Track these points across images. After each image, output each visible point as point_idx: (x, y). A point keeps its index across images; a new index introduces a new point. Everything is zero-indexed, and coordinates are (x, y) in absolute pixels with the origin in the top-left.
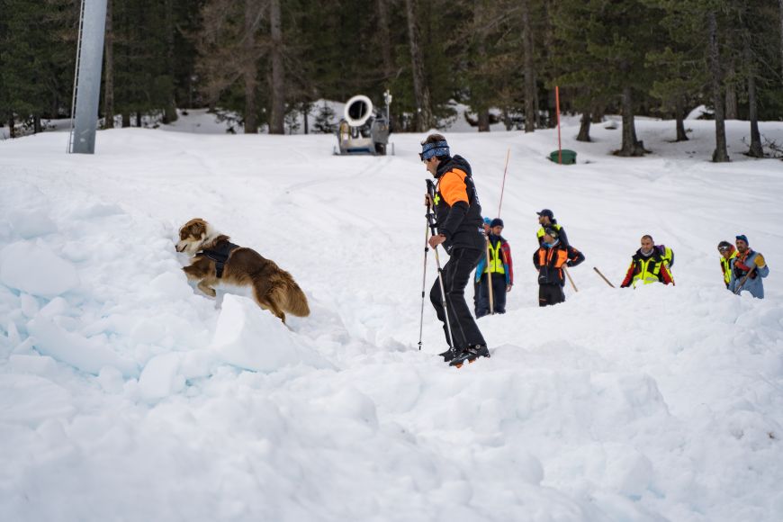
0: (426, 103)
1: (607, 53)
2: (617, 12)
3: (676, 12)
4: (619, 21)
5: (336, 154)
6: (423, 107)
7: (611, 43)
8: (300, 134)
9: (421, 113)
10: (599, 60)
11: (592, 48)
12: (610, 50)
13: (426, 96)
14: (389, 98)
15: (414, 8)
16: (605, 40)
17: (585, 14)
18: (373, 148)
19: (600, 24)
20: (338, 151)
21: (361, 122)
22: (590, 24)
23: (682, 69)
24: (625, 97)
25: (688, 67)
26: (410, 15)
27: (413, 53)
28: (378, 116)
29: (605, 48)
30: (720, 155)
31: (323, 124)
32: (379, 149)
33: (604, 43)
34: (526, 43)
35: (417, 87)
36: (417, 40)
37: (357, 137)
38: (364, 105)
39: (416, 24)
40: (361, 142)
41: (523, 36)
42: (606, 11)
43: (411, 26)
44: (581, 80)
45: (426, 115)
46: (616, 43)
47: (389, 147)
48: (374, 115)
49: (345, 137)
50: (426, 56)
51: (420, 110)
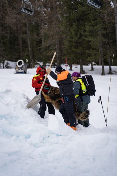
0: (33, 61)
1: (77, 50)
2: (79, 41)
3: (93, 41)
4: (79, 43)
5: (15, 73)
6: (32, 63)
7: (78, 48)
8: (2, 68)
9: (32, 64)
10: (75, 52)
11: (73, 49)
12: (78, 50)
13: (33, 60)
14: (27, 60)
15: (30, 40)
16: (76, 47)
17: (72, 41)
18: (24, 72)
19: (75, 44)
20: (16, 73)
21: (21, 66)
22: (73, 44)
23: (94, 54)
24: (81, 60)
25: (96, 54)
26: (29, 41)
27: (30, 50)
28: (25, 65)
29: (77, 49)
30: (103, 74)
31: (7, 66)
32: (25, 72)
33: (76, 48)
34: (57, 48)
35: (31, 58)
36: (30, 47)
37: (20, 69)
38: (21, 62)
39: (30, 43)
40: (20, 71)
41: (56, 46)
42: (77, 41)
43: (29, 44)
44: (71, 56)
45: (33, 64)
46: (79, 48)
47: (27, 72)
48: (24, 65)
49: (17, 69)
50: (32, 51)
51: (31, 63)
